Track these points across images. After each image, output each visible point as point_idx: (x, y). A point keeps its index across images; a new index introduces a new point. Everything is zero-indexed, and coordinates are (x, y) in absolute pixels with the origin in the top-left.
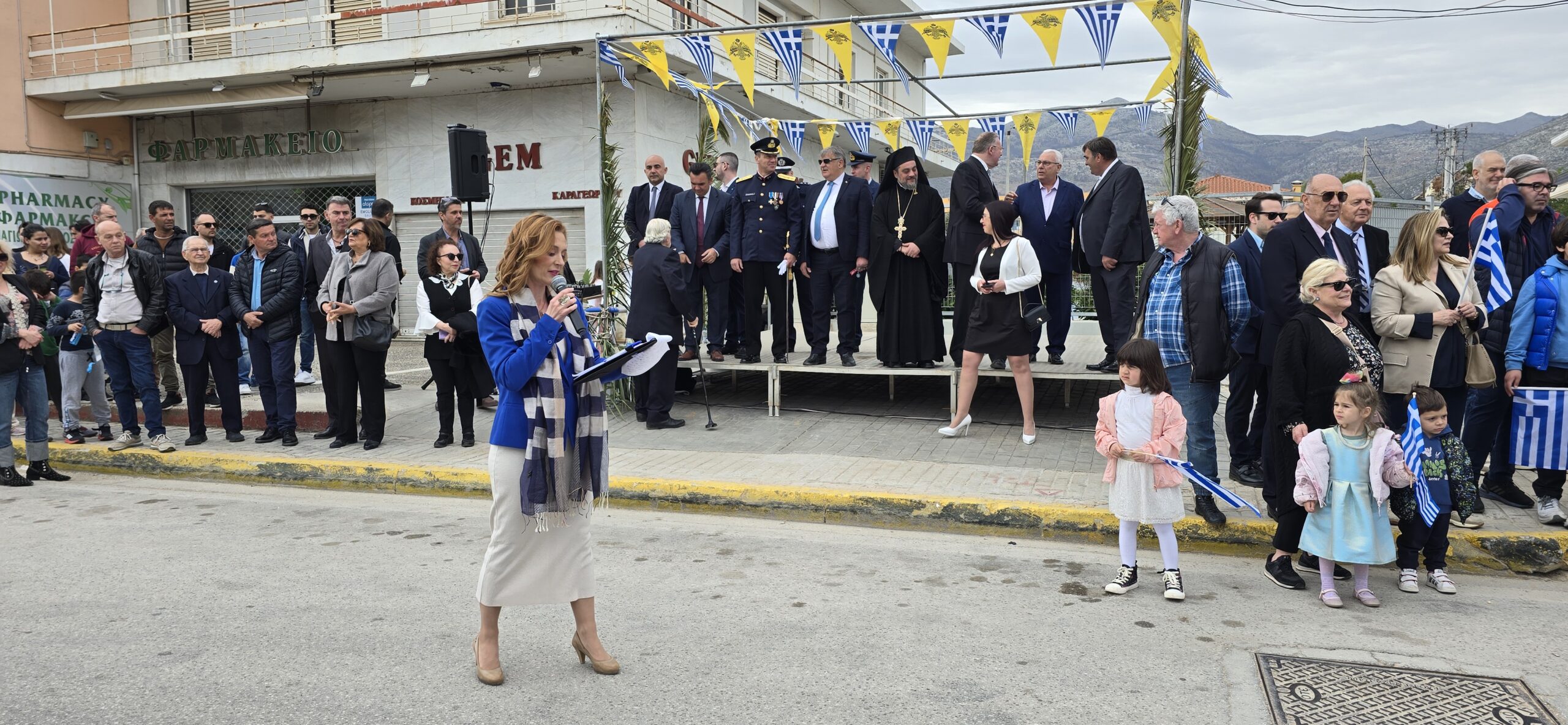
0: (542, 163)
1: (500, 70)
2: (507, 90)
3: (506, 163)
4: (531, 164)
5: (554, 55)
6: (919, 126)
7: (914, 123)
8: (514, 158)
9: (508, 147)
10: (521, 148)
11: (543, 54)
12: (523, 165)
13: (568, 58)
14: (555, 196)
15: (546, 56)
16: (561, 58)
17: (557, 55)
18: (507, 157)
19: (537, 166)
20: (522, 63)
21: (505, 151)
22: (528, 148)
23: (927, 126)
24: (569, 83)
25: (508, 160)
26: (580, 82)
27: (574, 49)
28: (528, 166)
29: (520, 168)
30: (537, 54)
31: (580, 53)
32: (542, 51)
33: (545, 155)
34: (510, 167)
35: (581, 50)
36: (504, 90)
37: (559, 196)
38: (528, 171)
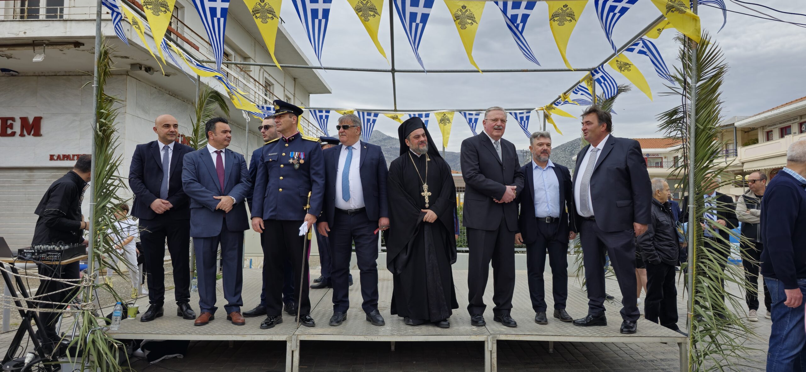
0: (42, 131)
1: (9, 57)
2: (15, 76)
3: (9, 131)
4: (32, 132)
5: (58, 47)
6: (366, 117)
7: (363, 113)
8: (17, 127)
9: (13, 119)
10: (24, 120)
11: (48, 45)
12: (25, 133)
13: (71, 51)
14: (52, 158)
15: (50, 47)
16: (64, 52)
17: (61, 47)
18: (11, 126)
19: (37, 134)
20: (28, 51)
21: (9, 122)
22: (31, 120)
23: (372, 118)
24: (71, 73)
25: (12, 128)
26: (80, 74)
27: (77, 43)
28: (29, 134)
29: (22, 135)
30: (43, 45)
31: (82, 47)
32: (46, 42)
33: (45, 127)
34: (13, 134)
35: (83, 45)
36: (13, 75)
37: (55, 158)
38: (30, 139)
